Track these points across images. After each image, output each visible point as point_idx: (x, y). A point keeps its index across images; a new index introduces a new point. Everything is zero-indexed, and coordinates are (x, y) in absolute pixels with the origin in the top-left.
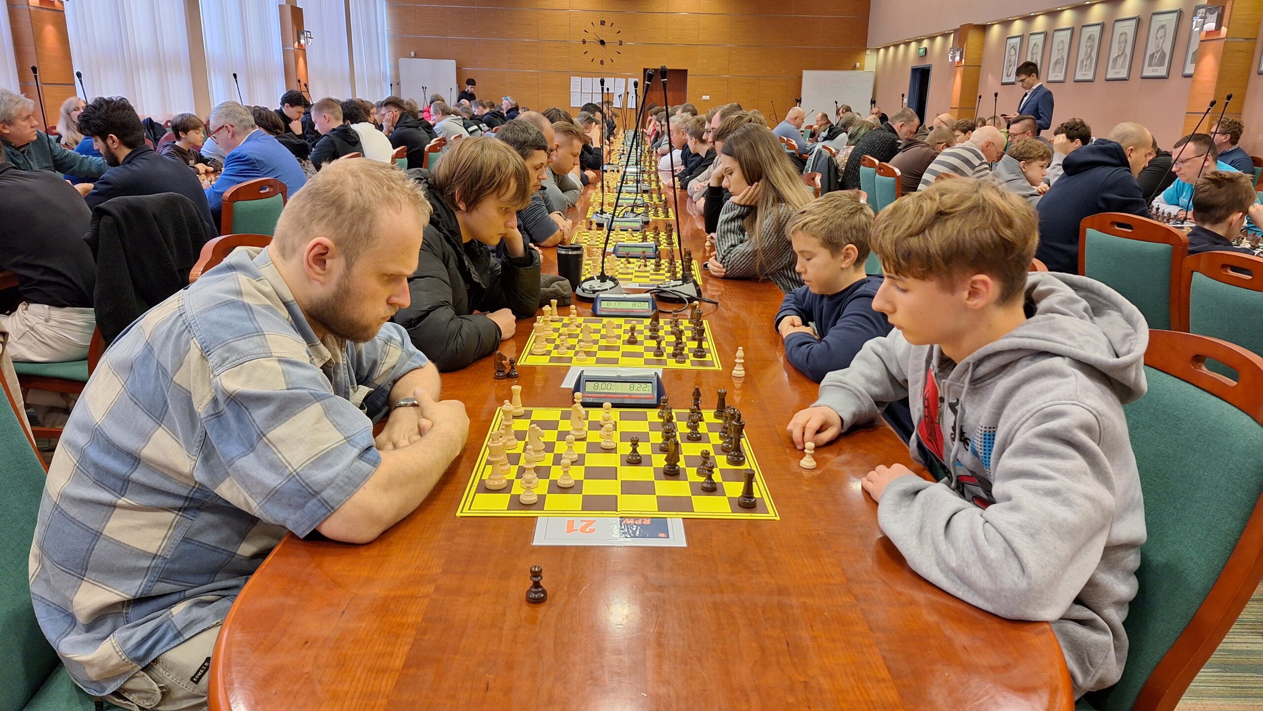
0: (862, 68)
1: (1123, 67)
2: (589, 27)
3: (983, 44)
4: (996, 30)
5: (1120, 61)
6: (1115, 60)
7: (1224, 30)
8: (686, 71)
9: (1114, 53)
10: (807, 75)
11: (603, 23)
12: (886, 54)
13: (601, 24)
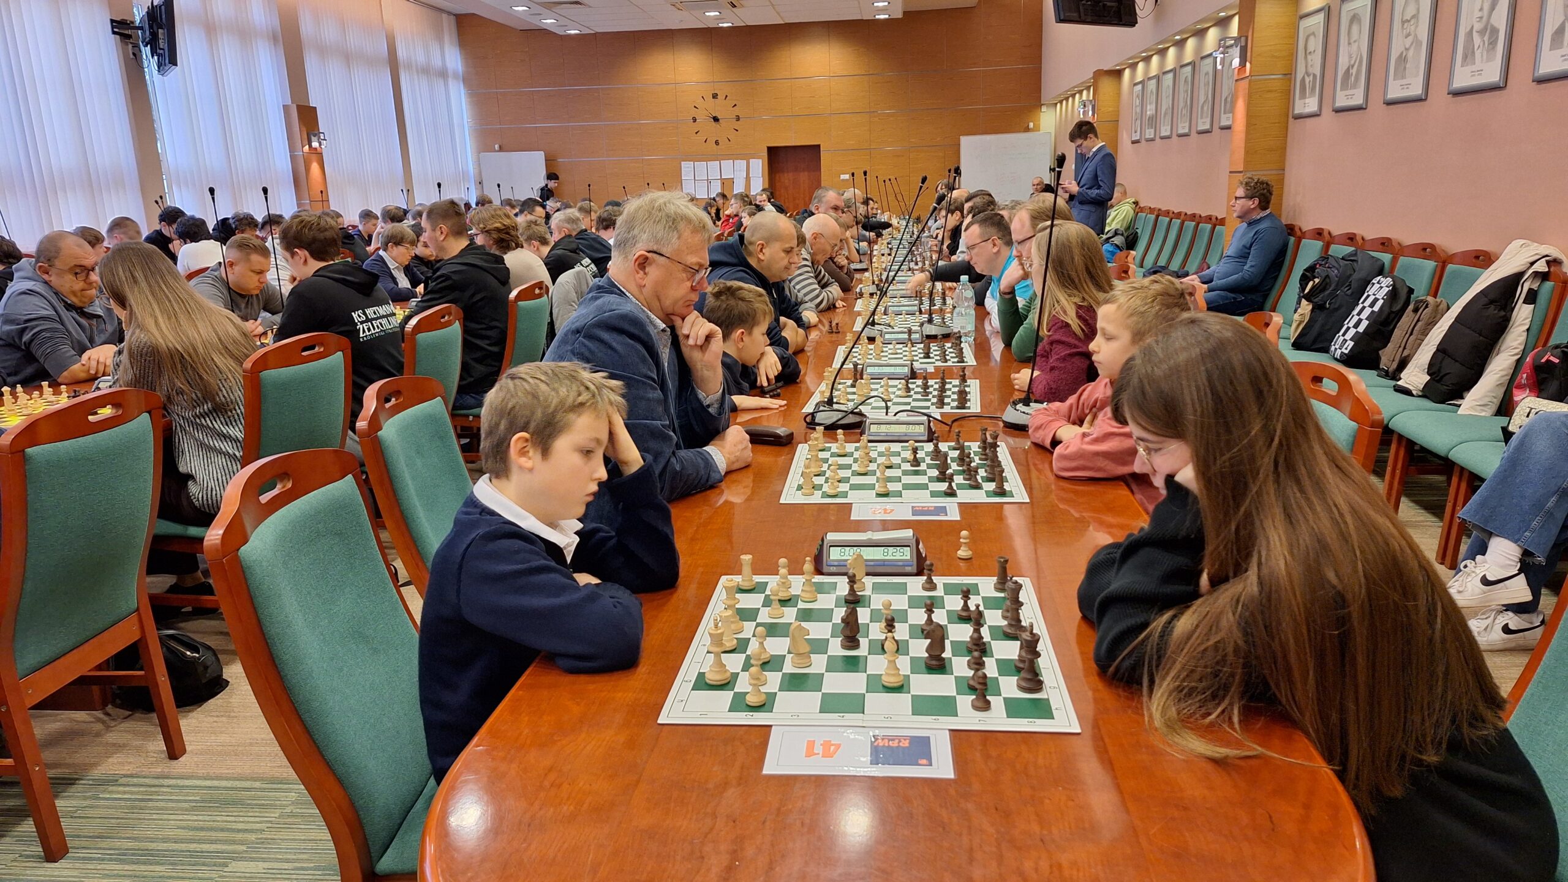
2: (699, 102)
4: (1127, 77)
7: (1248, 67)
8: (819, 146)
10: (966, 142)
11: (715, 96)
13: (714, 97)
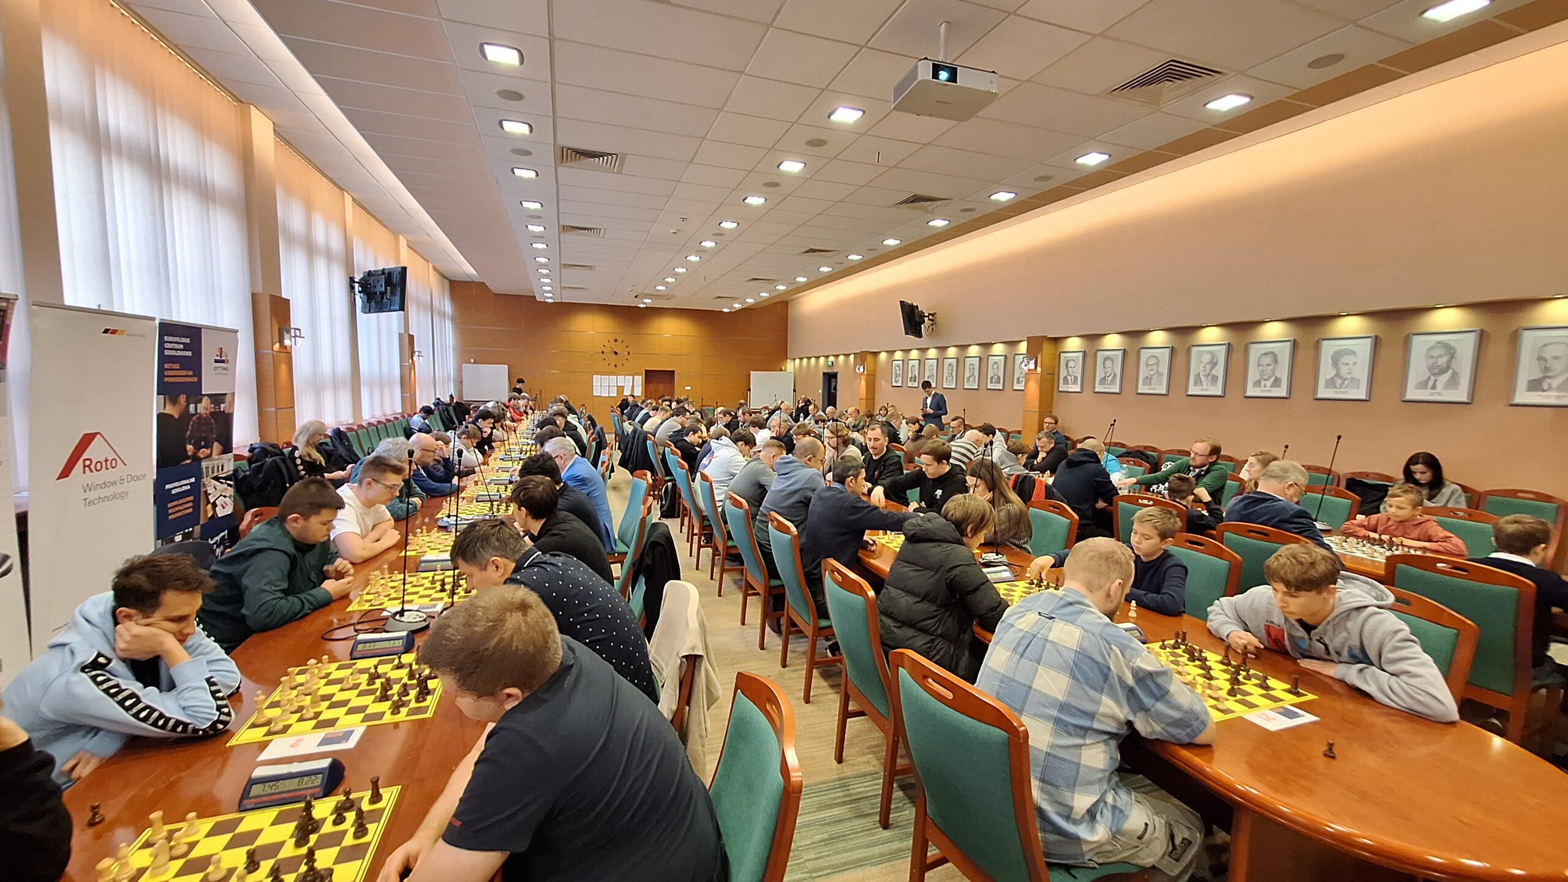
0: (785, 370)
1: (974, 382)
2: (606, 343)
3: (876, 362)
4: (883, 356)
5: (972, 379)
6: (968, 378)
7: (1039, 369)
8: (674, 371)
9: (967, 375)
10: (753, 374)
12: (801, 363)
13: (615, 341)
